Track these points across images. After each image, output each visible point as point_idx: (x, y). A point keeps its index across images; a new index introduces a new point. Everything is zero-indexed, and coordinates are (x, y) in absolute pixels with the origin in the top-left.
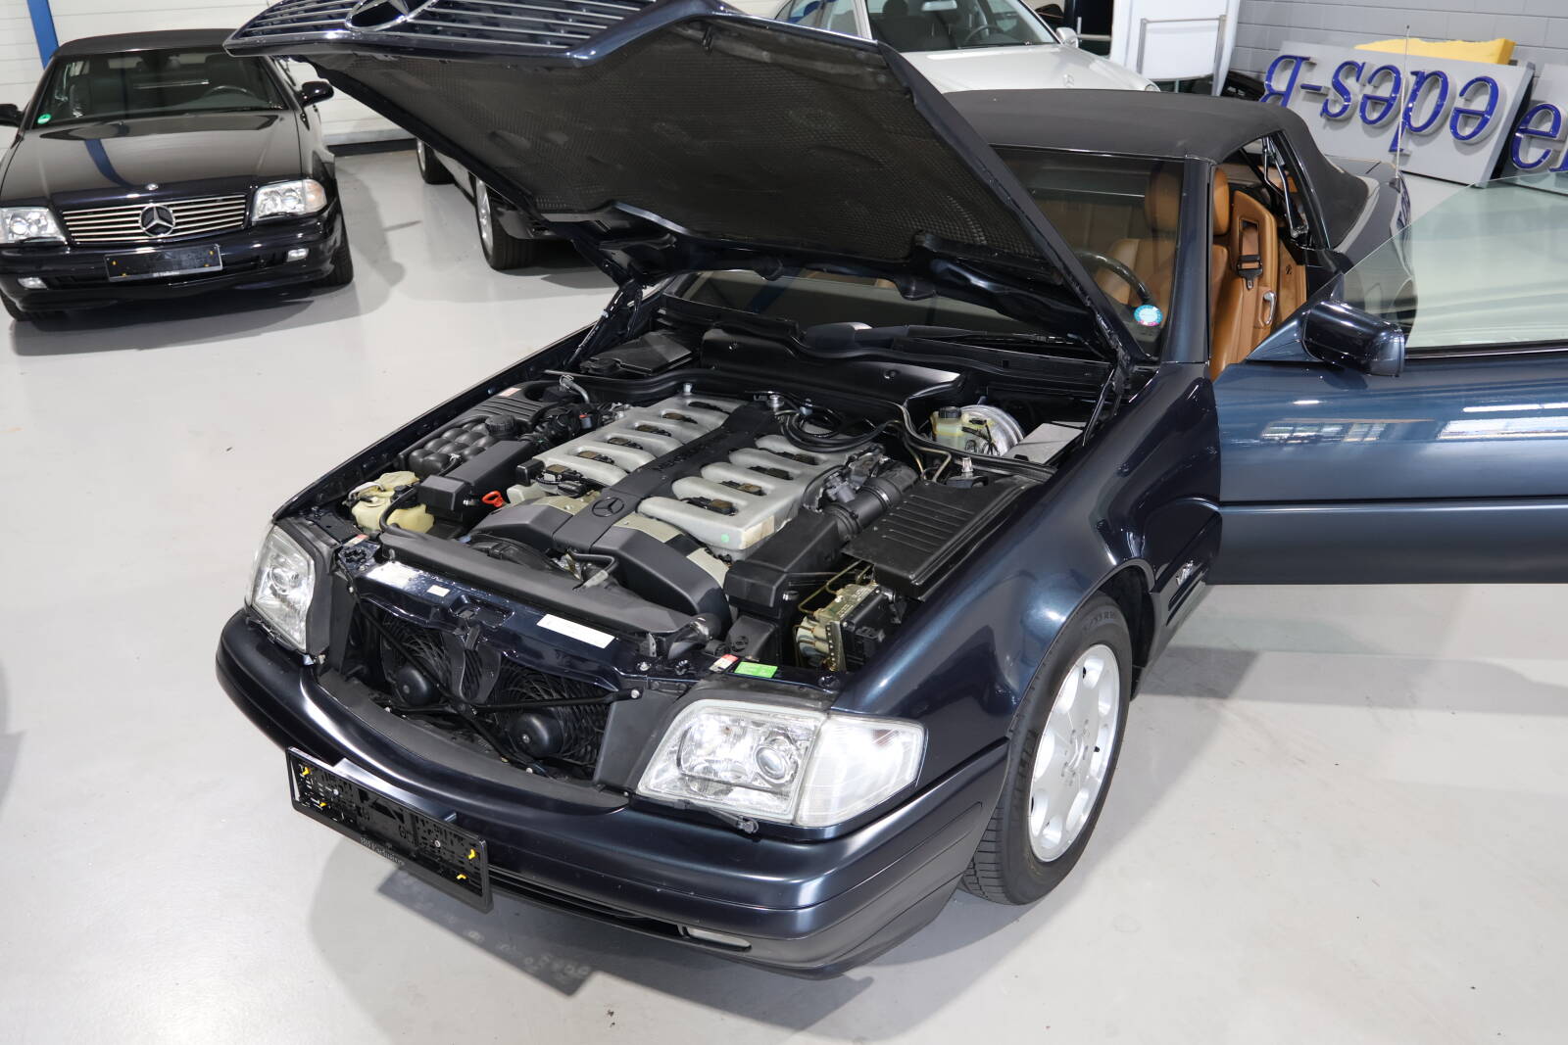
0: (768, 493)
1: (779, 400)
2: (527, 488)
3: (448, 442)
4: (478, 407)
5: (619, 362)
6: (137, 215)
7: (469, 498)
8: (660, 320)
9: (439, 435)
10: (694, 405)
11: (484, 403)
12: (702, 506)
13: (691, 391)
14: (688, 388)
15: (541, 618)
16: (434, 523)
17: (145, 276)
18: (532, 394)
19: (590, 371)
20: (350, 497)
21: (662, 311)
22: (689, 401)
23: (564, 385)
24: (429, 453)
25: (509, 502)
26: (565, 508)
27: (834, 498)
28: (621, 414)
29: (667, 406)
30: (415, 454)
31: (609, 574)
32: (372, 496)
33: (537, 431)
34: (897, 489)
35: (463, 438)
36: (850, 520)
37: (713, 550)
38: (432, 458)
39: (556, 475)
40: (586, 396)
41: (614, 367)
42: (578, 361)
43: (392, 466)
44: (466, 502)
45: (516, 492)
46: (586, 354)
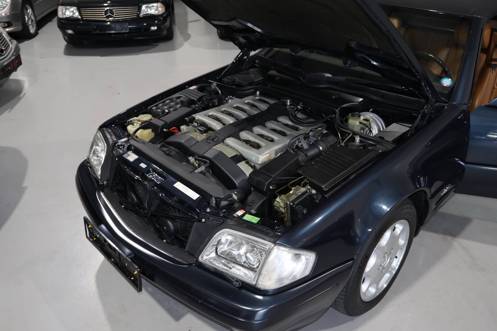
0: (276, 141)
1: (290, 102)
2: (188, 127)
3: (166, 105)
4: (180, 92)
5: (236, 80)
6: (103, 11)
7: (166, 129)
8: (256, 65)
9: (164, 102)
10: (260, 100)
11: (183, 91)
12: (248, 144)
13: (259, 94)
14: (258, 93)
15: (175, 183)
16: (155, 135)
17: (104, 32)
18: (200, 89)
19: (225, 82)
20: (127, 122)
21: (257, 61)
22: (257, 98)
23: (213, 87)
24: (159, 109)
25: (180, 131)
26: (197, 138)
27: (300, 147)
28: (230, 101)
29: (248, 100)
30: (154, 108)
31: (206, 168)
32: (135, 123)
33: (198, 104)
34: (327, 145)
35: (173, 104)
36: (305, 157)
37: (251, 163)
38: (159, 110)
39: (198, 124)
40: (220, 92)
41: (234, 81)
42: (222, 77)
43: (146, 111)
44: (165, 130)
45: (183, 128)
46: (225, 75)
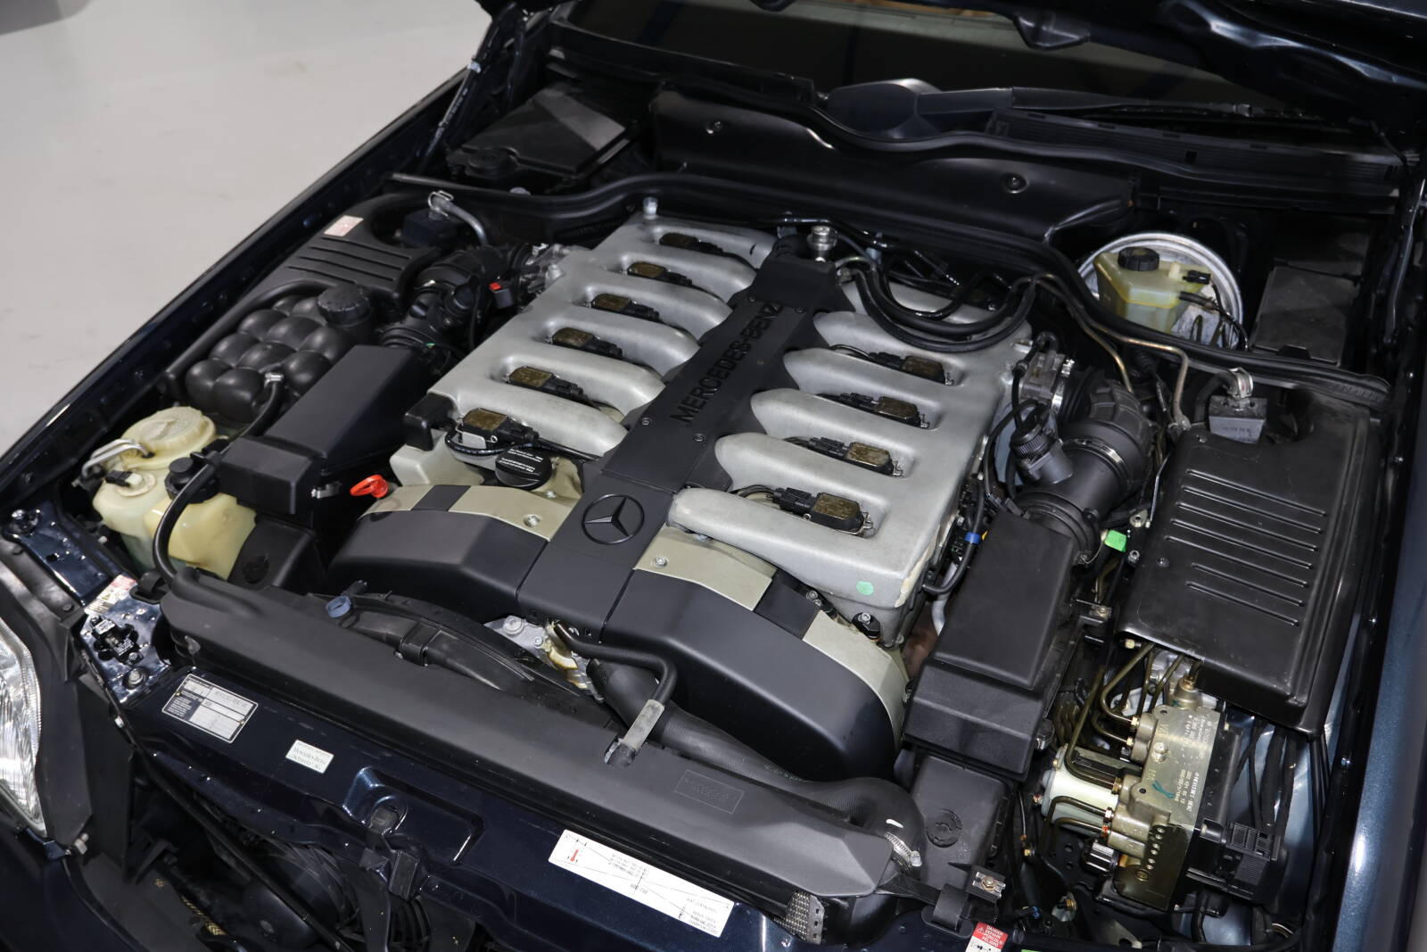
0: (902, 464)
1: (830, 236)
2: (428, 454)
3: (252, 342)
4: (291, 261)
5: (513, 154)
7: (321, 486)
8: (553, 67)
9: (232, 329)
10: (670, 241)
11: (303, 251)
12: (799, 513)
13: (658, 212)
14: (651, 208)
15: (553, 842)
16: (257, 520)
18: (380, 226)
19: (468, 172)
20: (85, 473)
21: (556, 52)
22: (659, 231)
23: (437, 209)
24: (224, 370)
25: (400, 485)
26: (527, 524)
27: (1037, 477)
28: (555, 272)
29: (625, 247)
30: (196, 370)
31: (665, 704)
32: (129, 473)
33: (415, 315)
34: (1134, 442)
35: (282, 330)
36: (1084, 527)
37: (840, 605)
38: (231, 381)
39: (486, 435)
40: (479, 229)
41: (508, 164)
42: (440, 153)
43: (154, 391)
44: (316, 493)
45: (405, 460)
46: (455, 136)
